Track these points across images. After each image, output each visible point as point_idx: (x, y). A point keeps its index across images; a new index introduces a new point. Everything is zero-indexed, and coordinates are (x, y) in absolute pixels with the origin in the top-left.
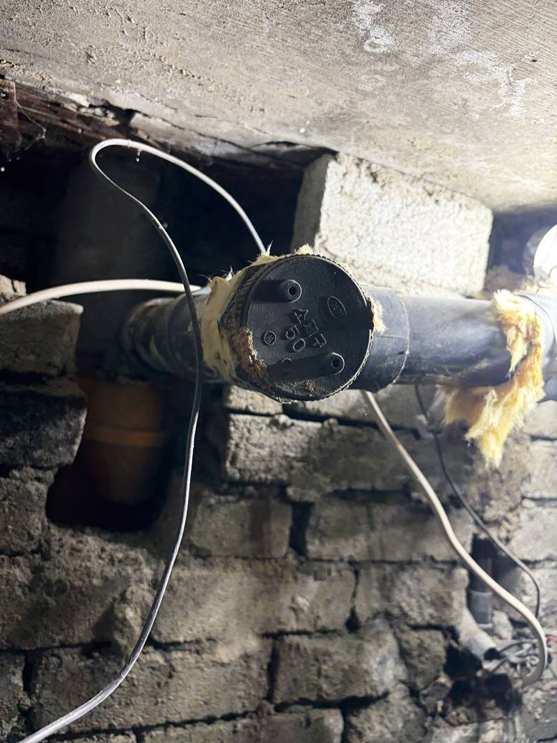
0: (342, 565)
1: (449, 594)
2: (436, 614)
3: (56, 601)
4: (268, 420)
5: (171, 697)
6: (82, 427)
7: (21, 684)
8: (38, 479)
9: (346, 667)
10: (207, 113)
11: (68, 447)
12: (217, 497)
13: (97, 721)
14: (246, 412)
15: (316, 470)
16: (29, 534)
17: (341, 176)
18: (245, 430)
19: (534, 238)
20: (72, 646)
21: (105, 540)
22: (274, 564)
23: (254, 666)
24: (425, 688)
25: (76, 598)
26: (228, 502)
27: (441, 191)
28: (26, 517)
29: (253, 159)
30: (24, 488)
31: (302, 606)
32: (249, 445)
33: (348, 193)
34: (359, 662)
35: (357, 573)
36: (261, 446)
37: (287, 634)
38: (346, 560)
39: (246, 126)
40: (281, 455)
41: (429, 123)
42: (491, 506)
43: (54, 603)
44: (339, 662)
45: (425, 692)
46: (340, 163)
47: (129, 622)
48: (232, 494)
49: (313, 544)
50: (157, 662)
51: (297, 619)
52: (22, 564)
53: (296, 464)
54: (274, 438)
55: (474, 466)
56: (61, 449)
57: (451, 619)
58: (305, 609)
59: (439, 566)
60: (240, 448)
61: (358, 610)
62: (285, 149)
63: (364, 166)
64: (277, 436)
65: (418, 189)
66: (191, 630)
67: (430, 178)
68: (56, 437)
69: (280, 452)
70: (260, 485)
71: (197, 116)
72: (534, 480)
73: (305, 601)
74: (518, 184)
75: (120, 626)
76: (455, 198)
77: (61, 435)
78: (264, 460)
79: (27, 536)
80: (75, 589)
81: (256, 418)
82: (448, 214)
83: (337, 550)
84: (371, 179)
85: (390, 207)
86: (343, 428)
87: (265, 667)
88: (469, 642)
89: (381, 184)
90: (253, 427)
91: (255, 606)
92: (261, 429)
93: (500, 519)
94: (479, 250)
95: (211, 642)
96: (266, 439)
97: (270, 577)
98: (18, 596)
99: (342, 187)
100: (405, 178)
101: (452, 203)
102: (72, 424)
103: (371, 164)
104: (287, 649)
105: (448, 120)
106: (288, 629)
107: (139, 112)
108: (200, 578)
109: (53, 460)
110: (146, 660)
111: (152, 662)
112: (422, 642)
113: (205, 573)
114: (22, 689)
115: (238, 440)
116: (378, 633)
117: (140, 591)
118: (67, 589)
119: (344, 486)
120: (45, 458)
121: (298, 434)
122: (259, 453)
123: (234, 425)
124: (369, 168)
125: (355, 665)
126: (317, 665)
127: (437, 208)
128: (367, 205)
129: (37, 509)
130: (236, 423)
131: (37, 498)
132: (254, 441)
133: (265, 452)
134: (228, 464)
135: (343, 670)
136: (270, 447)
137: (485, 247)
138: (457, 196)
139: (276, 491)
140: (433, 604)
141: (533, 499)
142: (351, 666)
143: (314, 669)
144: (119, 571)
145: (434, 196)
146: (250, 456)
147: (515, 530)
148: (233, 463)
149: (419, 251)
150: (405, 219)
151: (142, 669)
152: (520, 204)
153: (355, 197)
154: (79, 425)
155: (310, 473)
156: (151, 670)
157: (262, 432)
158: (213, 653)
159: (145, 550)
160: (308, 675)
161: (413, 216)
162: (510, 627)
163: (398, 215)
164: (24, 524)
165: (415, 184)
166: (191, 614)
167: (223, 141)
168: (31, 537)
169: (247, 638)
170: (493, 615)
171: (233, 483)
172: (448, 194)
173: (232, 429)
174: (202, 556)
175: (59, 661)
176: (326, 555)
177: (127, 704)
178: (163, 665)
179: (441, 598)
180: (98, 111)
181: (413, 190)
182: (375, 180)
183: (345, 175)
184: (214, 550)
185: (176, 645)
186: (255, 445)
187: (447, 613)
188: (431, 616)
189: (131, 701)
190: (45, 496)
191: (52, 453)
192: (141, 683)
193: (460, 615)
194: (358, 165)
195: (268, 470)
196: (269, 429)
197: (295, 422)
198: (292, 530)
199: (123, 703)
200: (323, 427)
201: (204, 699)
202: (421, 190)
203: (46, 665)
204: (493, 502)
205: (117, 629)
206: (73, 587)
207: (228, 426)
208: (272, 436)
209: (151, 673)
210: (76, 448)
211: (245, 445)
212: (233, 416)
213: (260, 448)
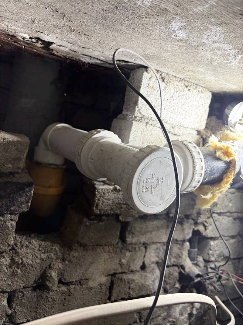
0: (140, 245)
1: (182, 253)
2: (176, 261)
3: (21, 271)
4: (112, 188)
5: (70, 303)
6: (32, 195)
7: (7, 305)
8: (12, 220)
9: (140, 284)
10: (88, 47)
11: (26, 204)
12: (89, 222)
13: (39, 316)
15: (131, 208)
16: (8, 244)
17: (148, 79)
18: (102, 193)
19: (229, 107)
20: (28, 287)
21: (40, 240)
22: (113, 247)
23: (104, 287)
24: (170, 289)
25: (30, 268)
26: (94, 223)
27: (191, 85)
28: (6, 237)
29: (107, 65)
30: (5, 224)
31: (123, 263)
32: (104, 200)
33: (151, 87)
34: (145, 282)
35: (146, 248)
36: (109, 200)
37: (117, 274)
38: (142, 243)
39: (106, 54)
40: (117, 203)
42: (200, 217)
44: (138, 283)
45: (170, 291)
46: (148, 73)
47: (53, 277)
48: (96, 220)
49: (129, 238)
50: (64, 290)
51: (122, 268)
52: (5, 257)
53: (123, 206)
54: (115, 196)
55: (196, 202)
56: (23, 205)
57: (182, 262)
58: (125, 264)
59: (179, 242)
60: (100, 201)
61: (146, 262)
63: (159, 74)
66: (78, 276)
67: (187, 80)
68: (21, 201)
69: (117, 201)
70: (108, 215)
71: (83, 48)
72: (218, 206)
73: (125, 261)
75: (49, 279)
76: (197, 88)
77: (23, 199)
78: (110, 205)
79: (7, 245)
80: (29, 265)
82: (193, 95)
83: (139, 240)
85: (169, 93)
87: (108, 288)
88: (189, 271)
89: (166, 82)
90: (106, 192)
91: (105, 264)
92: (109, 192)
93: (203, 222)
94: (205, 111)
95: (87, 280)
96: (111, 196)
97: (111, 253)
98: (4, 270)
99: (149, 84)
100: (177, 79)
101: (195, 90)
102: (28, 194)
103: (162, 73)
104: (117, 280)
106: (118, 272)
108: (82, 255)
109: (20, 211)
110: (59, 290)
111: (62, 291)
112: (170, 272)
113: (84, 253)
114: (7, 307)
115: (99, 198)
116: (153, 269)
117: (57, 263)
118: (26, 265)
120: (16, 210)
122: (108, 203)
123: (98, 191)
124: (161, 75)
125: (144, 283)
126: (129, 285)
127: (189, 92)
129: (11, 233)
131: (11, 228)
133: (110, 202)
134: (94, 208)
135: (139, 286)
136: (113, 199)
137: (208, 109)
139: (114, 217)
140: (175, 257)
141: (217, 213)
142: (142, 284)
143: (127, 287)
144: (48, 256)
145: (188, 88)
146: (104, 204)
147: (209, 226)
148: (97, 207)
149: (180, 112)
150: (175, 98)
151: (58, 294)
152: (224, 91)
153: (154, 88)
155: (129, 210)
156: (61, 294)
157: (109, 194)
158: (87, 284)
159: (58, 245)
160: (125, 289)
161: (178, 97)
162: (203, 262)
163: (172, 96)
164: (6, 240)
165: (180, 82)
166: (78, 270)
167: (94, 58)
169: (101, 277)
170: (197, 258)
171: (96, 215)
172: (194, 87)
173: (97, 193)
174: (84, 246)
175: (23, 294)
176: (134, 242)
178: (67, 291)
179: (178, 255)
180: (34, 40)
181: (179, 84)
182: (163, 81)
183: (150, 78)
184: (88, 243)
185: (71, 283)
186: (106, 199)
187: (180, 260)
188: (174, 262)
189: (53, 307)
190: (15, 227)
191: (19, 207)
192: (57, 299)
193: (185, 261)
195: (111, 209)
196: (112, 192)
198: (120, 232)
199: (50, 308)
201: (83, 303)
202: (182, 85)
203: (17, 297)
204: (201, 216)
207: (95, 191)
210: (29, 204)
211: (102, 199)
212: (97, 187)
213: (108, 200)
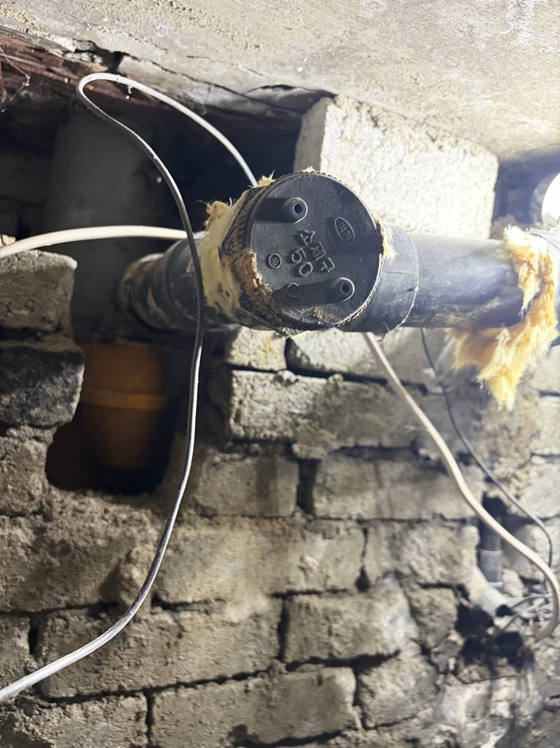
0: (350, 524)
1: (459, 552)
2: (446, 572)
3: (61, 562)
4: (271, 376)
5: (181, 657)
6: (80, 383)
7: (27, 647)
8: (37, 439)
9: (357, 626)
10: (200, 53)
11: (66, 404)
12: (221, 455)
13: (106, 683)
14: (249, 368)
15: (321, 426)
16: (29, 494)
17: (341, 121)
18: (248, 387)
19: (541, 185)
20: (79, 607)
21: (108, 501)
22: (282, 523)
23: (264, 625)
24: (436, 646)
25: (81, 558)
26: (233, 460)
27: (445, 136)
28: (25, 477)
29: (249, 106)
30: (23, 447)
31: (310, 565)
32: (253, 403)
33: (349, 139)
34: (369, 621)
35: (365, 532)
36: (266, 403)
37: (297, 593)
38: (355, 518)
39: (240, 67)
40: (286, 412)
41: (433, 55)
42: (500, 463)
43: (58, 564)
44: (350, 621)
45: (436, 650)
46: (339, 107)
47: (136, 583)
48: (237, 452)
49: (321, 502)
50: (166, 622)
51: (307, 579)
52: (23, 525)
53: (300, 420)
54: (279, 395)
55: (483, 422)
56: (59, 407)
57: (462, 577)
58: (315, 568)
59: (450, 524)
60: (244, 405)
61: (368, 570)
62: (282, 93)
63: (364, 110)
64: (281, 392)
65: (420, 135)
66: (200, 590)
67: (433, 123)
68: (53, 394)
69: (285, 409)
70: (265, 442)
71: (189, 57)
72: (543, 436)
73: (314, 560)
74: (526, 126)
75: (127, 586)
76: (459, 143)
77: (59, 392)
78: (268, 417)
79: (27, 496)
80: (79, 550)
81: (260, 374)
82: (452, 161)
83: (345, 508)
84: (372, 124)
85: (392, 154)
86: (348, 384)
87: (275, 626)
88: (479, 598)
89: (383, 128)
90: (257, 383)
91: (264, 565)
92: (265, 385)
93: (509, 476)
94: (485, 199)
95: (220, 602)
96: (270, 396)
97: (278, 536)
98: (21, 558)
99: (342, 132)
100: (408, 122)
101: (456, 149)
102: (69, 380)
103: (371, 108)
104: (297, 609)
105: (453, 51)
106: (298, 588)
107: (128, 55)
108: (207, 537)
109: (51, 419)
110: (155, 620)
111: (161, 622)
112: (433, 600)
113: (211, 532)
114: (28, 652)
115: (242, 397)
116: (388, 592)
117: (146, 552)
118: (71, 549)
119: (350, 442)
120: (43, 416)
121: (303, 390)
122: (263, 410)
123: (237, 381)
124: (369, 112)
125: (366, 623)
126: (328, 624)
127: (441, 154)
128: (368, 151)
129: (37, 469)
130: (239, 379)
131: (37, 457)
132: (258, 398)
133: (269, 409)
135: (354, 629)
136: (275, 403)
137: (491, 196)
138: (462, 141)
139: (281, 448)
140: (443, 562)
141: (542, 456)
142: (361, 625)
143: (325, 629)
144: (123, 531)
145: (438, 142)
146: (255, 413)
147: (524, 488)
148: (237, 419)
149: (422, 200)
150: (407, 166)
151: (151, 630)
152: (527, 149)
153: (356, 142)
154: (77, 382)
155: (316, 429)
156: (160, 630)
157: (266, 389)
158: (222, 613)
159: (149, 511)
160: (319, 634)
161: (416, 163)
162: (520, 585)
163: (401, 162)
164: (24, 484)
165: (417, 129)
166: (199, 574)
167: (217, 86)
168: (32, 498)
169: (256, 598)
170: (503, 574)
171: (238, 441)
172: (452, 140)
173: (235, 385)
174: (209, 515)
175: (65, 623)
176: (334, 514)
177: (136, 665)
178: (173, 626)
179: (451, 557)
180: (85, 57)
181: (416, 135)
182: (376, 125)
183: (344, 119)
184: (220, 508)
185: (185, 605)
186: (259, 402)
187: (457, 571)
188: (442, 575)
189: (140, 661)
190: (44, 455)
191: (50, 411)
192: (150, 643)
193: (470, 574)
194: (358, 108)
195: (274, 427)
196: (273, 386)
197: (299, 377)
198: (299, 488)
199: (133, 664)
200: (328, 383)
201: (215, 659)
202: (423, 135)
203: (52, 627)
204: (502, 459)
205: (124, 589)
206: (76, 547)
207: (231, 382)
208: (277, 392)
209: (161, 634)
210: (74, 405)
211: (249, 402)
212: (236, 373)
213: (265, 405)
